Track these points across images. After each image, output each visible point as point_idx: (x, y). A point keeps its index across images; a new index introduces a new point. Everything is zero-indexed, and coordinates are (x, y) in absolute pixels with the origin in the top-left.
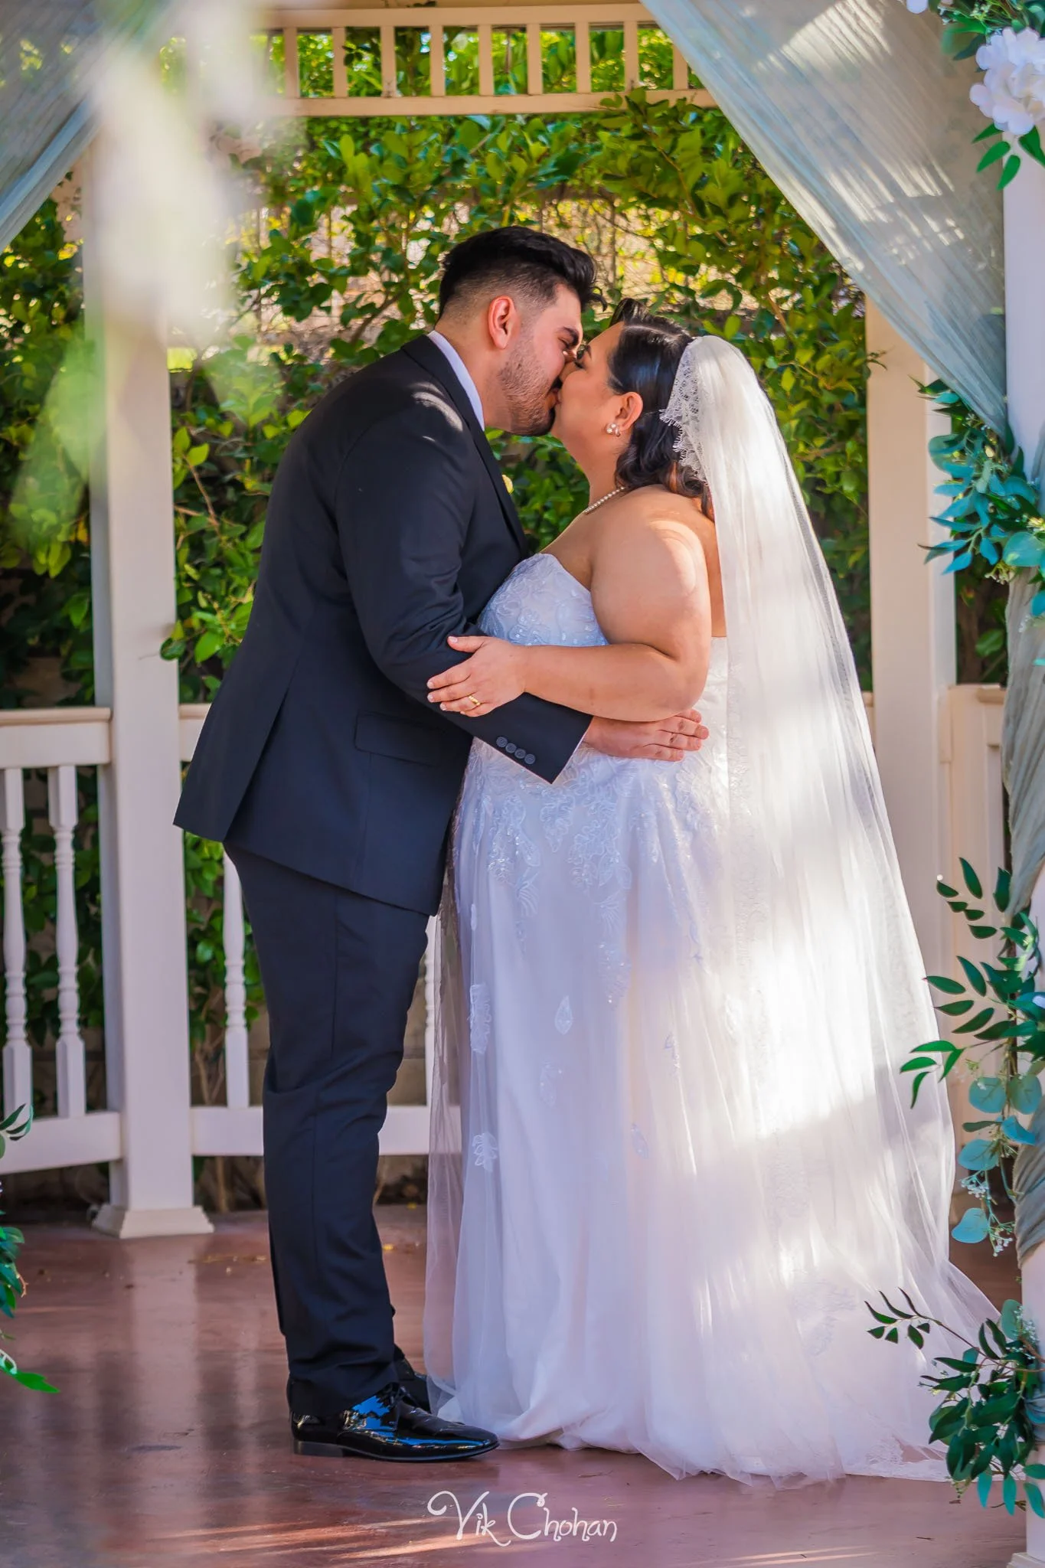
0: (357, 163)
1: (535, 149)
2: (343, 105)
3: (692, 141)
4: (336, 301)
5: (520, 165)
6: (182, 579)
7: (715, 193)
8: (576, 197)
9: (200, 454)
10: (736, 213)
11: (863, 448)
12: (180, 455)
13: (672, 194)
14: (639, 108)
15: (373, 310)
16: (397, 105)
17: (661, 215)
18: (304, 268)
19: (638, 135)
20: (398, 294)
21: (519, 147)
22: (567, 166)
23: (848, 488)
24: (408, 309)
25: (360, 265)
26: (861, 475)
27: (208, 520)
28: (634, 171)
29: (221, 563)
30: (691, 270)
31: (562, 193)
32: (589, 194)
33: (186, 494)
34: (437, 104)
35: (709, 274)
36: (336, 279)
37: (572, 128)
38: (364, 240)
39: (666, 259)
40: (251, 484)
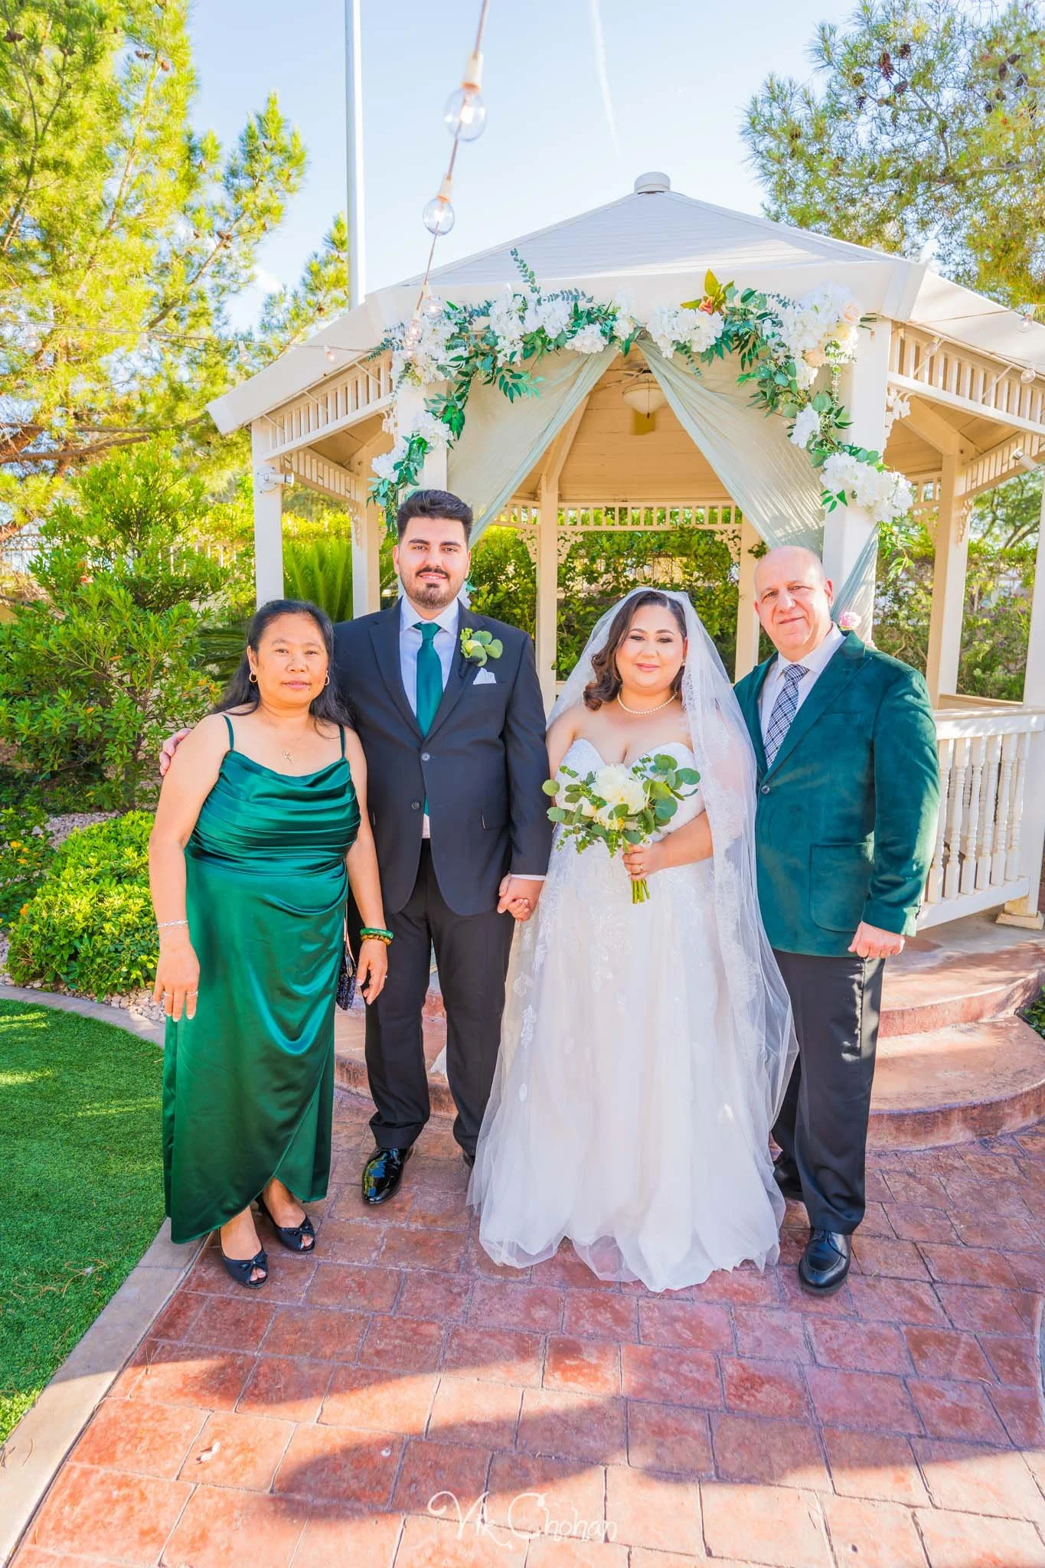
0: (607, 545)
1: (653, 541)
2: (605, 527)
3: (695, 539)
4: (601, 581)
5: (649, 545)
6: (558, 650)
7: (700, 552)
8: (664, 556)
9: (563, 618)
10: (706, 558)
11: (736, 620)
12: (559, 618)
13: (688, 552)
14: (682, 529)
15: (609, 583)
16: (618, 528)
17: (685, 560)
18: (593, 572)
19: (682, 536)
20: (616, 579)
21: (648, 541)
22: (660, 546)
23: (731, 630)
24: (618, 582)
25: (607, 571)
26: (735, 627)
27: (565, 635)
28: (679, 546)
29: (567, 646)
30: (691, 575)
31: (659, 556)
32: (667, 556)
33: (560, 628)
34: (629, 528)
35: (696, 574)
36: (601, 575)
37: (662, 536)
38: (608, 565)
39: (685, 573)
40: (576, 626)
